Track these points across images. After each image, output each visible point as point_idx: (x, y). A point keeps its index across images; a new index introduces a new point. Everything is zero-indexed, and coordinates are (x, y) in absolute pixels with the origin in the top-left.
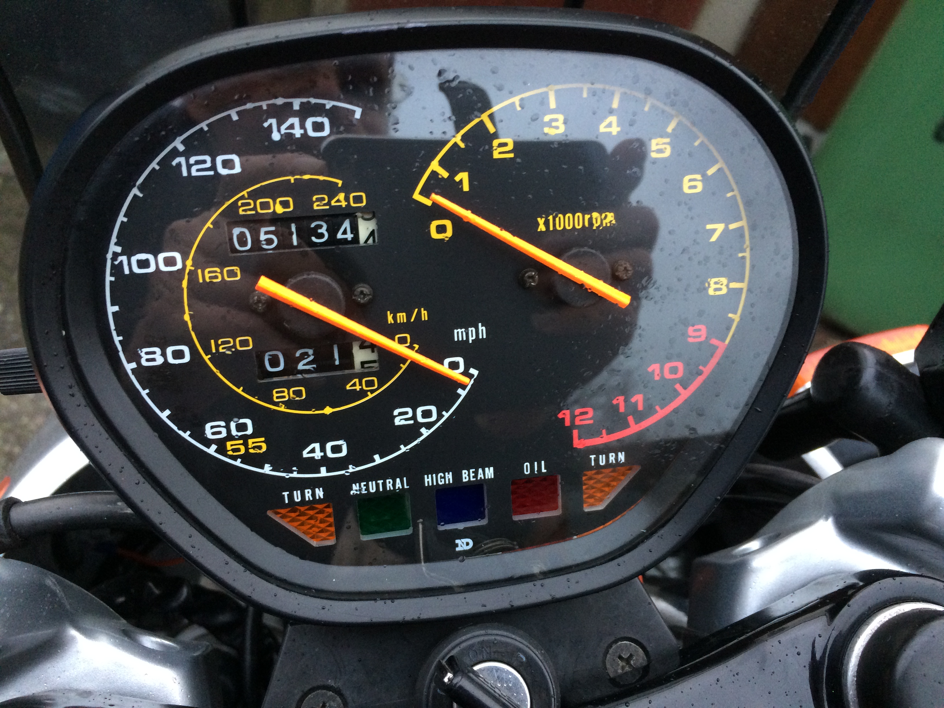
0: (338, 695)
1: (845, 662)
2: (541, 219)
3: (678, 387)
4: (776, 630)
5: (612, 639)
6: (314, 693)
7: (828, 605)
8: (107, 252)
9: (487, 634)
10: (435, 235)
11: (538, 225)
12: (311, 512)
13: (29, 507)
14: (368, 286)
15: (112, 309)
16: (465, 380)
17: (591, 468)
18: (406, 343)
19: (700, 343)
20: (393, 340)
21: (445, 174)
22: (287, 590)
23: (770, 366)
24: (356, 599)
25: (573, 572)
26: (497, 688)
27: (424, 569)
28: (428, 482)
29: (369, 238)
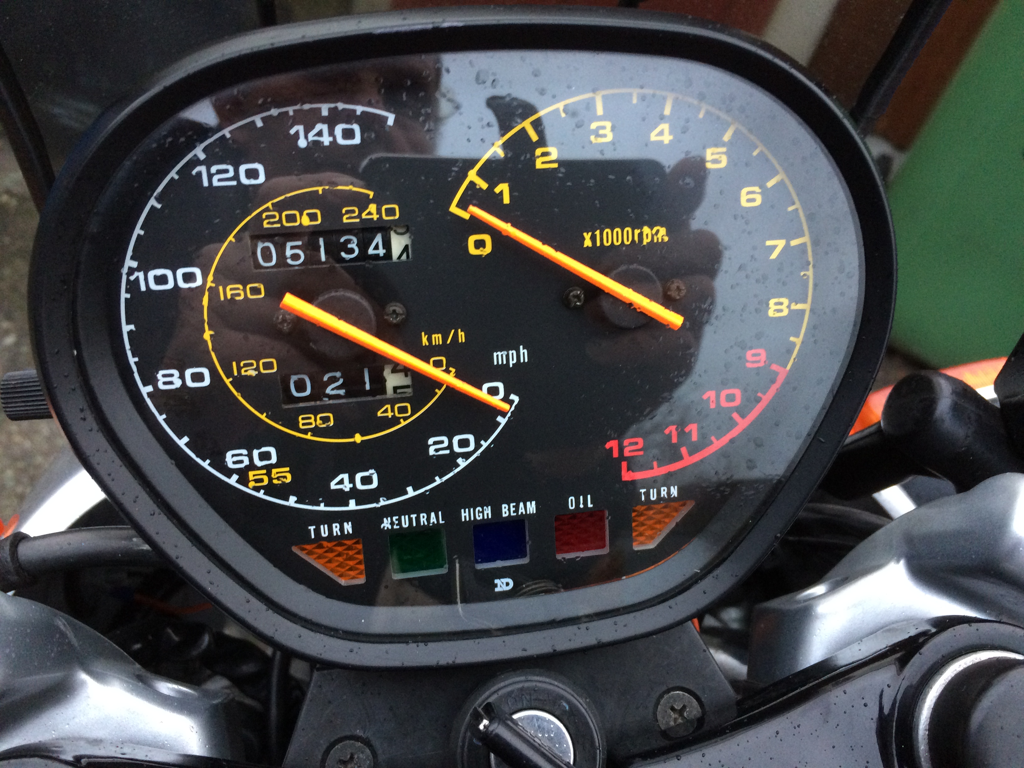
0: (367, 747)
1: (916, 714)
2: (588, 234)
3: (735, 416)
4: (841, 679)
5: (664, 688)
6: (341, 744)
7: (898, 653)
8: (122, 266)
9: (528, 681)
10: (473, 251)
11: (584, 239)
12: (340, 549)
13: (37, 543)
14: (402, 306)
15: (126, 328)
16: (506, 406)
17: (642, 503)
18: (442, 366)
19: (758, 368)
20: (428, 362)
21: (484, 185)
22: (312, 631)
23: (835, 393)
24: (387, 641)
25: (620, 615)
26: (538, 738)
27: (460, 609)
28: (465, 517)
29: (402, 255)
